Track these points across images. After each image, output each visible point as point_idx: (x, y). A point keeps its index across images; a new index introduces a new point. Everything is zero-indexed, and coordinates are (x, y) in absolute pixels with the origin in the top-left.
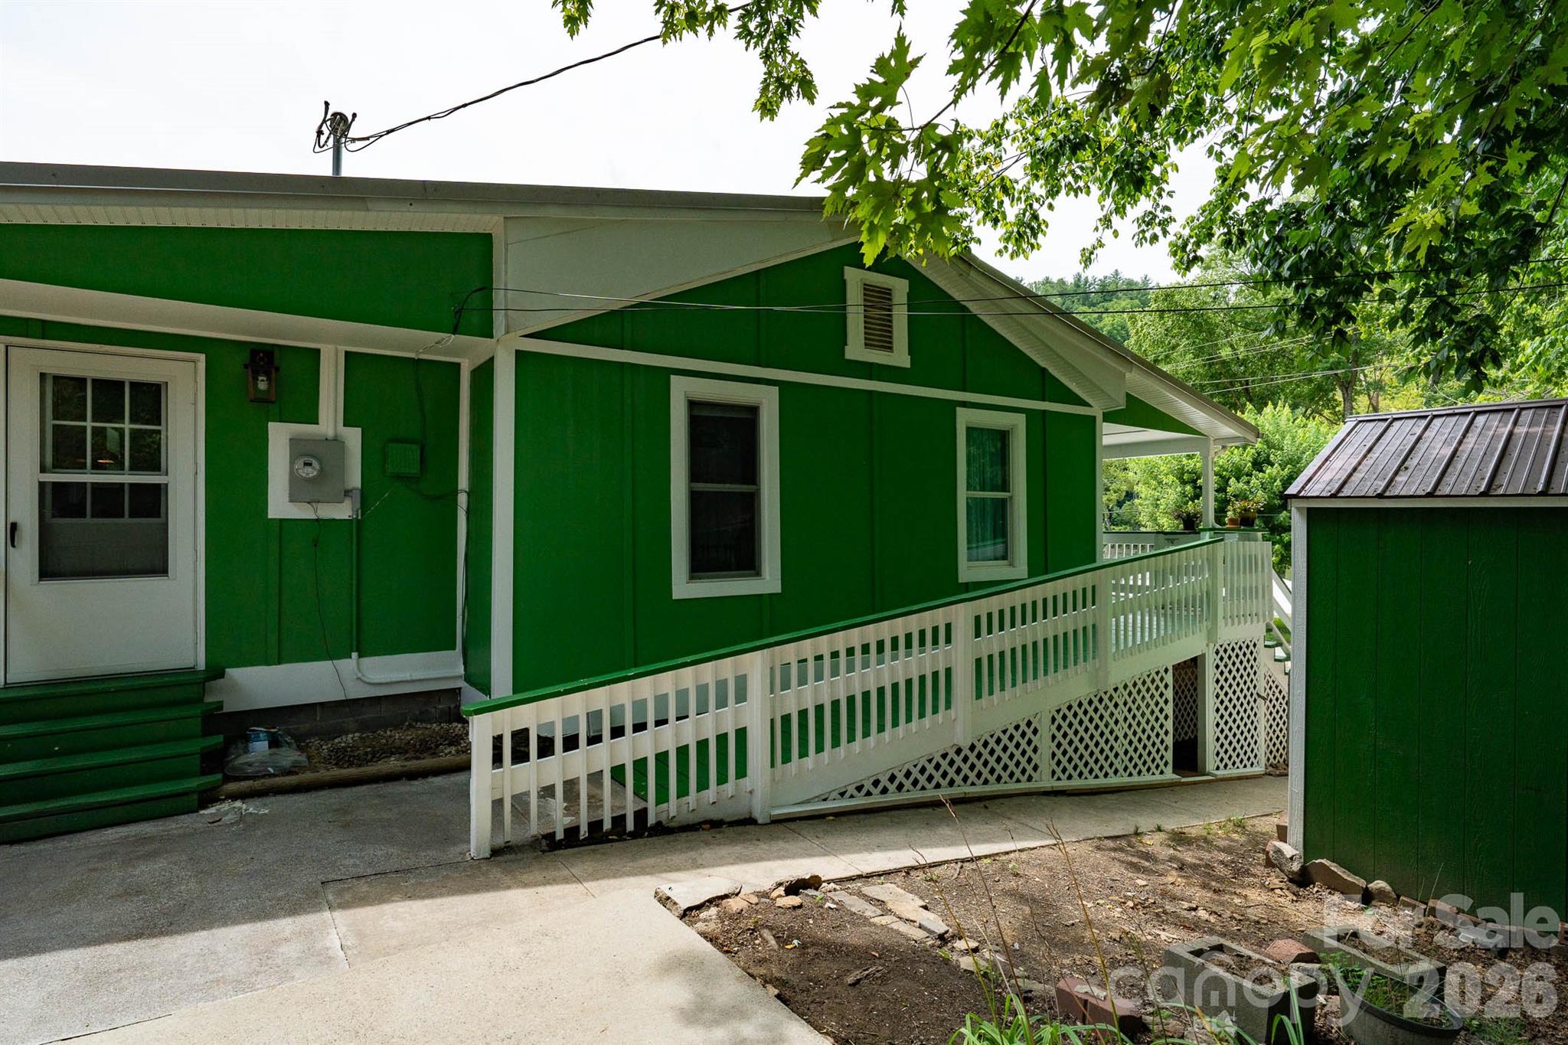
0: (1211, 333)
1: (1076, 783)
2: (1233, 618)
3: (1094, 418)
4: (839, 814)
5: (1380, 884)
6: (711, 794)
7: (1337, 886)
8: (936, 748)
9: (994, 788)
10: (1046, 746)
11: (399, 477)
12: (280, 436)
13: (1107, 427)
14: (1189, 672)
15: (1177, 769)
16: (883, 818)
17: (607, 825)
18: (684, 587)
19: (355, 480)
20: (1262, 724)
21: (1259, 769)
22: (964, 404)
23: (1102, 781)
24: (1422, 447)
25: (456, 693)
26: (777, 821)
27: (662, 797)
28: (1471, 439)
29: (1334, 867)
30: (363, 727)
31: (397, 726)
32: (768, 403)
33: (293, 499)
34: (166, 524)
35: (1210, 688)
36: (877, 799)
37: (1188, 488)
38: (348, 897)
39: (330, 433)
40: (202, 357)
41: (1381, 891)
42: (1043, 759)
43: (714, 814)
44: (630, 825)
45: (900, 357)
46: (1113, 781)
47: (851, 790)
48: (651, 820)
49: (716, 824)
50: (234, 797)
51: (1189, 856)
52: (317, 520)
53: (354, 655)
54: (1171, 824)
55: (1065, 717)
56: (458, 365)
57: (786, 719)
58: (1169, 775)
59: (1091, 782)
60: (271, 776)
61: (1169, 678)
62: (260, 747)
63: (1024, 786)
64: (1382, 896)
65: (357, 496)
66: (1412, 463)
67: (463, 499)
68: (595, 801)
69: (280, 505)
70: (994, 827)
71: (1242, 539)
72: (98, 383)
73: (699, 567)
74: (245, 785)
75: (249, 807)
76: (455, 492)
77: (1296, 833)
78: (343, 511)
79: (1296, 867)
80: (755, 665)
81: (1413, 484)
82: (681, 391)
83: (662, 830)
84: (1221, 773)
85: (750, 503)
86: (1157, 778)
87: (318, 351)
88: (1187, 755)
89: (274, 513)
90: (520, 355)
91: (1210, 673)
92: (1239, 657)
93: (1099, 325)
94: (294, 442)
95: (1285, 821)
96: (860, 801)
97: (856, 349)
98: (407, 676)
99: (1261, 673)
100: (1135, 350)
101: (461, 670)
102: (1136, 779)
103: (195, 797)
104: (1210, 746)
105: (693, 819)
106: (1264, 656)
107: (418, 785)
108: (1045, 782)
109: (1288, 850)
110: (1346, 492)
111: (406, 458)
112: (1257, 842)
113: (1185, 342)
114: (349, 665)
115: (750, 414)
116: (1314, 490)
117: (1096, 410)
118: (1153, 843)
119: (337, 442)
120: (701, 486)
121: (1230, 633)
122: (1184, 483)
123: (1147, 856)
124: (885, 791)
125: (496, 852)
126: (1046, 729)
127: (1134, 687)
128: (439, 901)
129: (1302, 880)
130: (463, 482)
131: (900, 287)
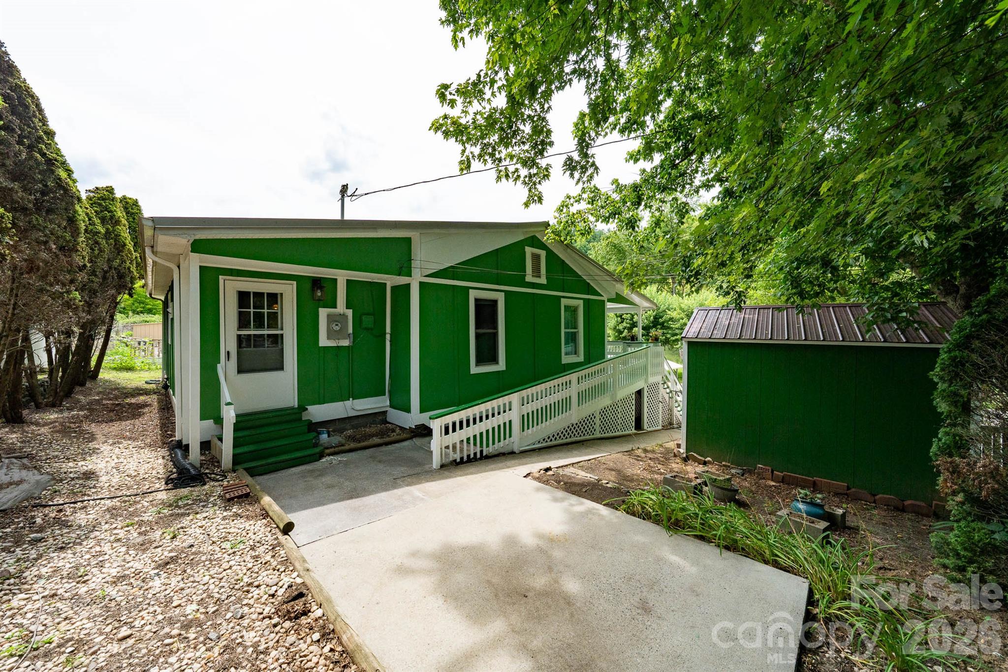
0: (624, 254)
1: (607, 435)
2: (653, 374)
3: (604, 301)
4: (540, 449)
5: (709, 459)
6: (501, 444)
7: (695, 460)
8: (565, 425)
9: (583, 438)
10: (598, 422)
11: (367, 329)
12: (323, 313)
13: (608, 303)
14: (639, 393)
15: (636, 429)
16: (553, 449)
17: (472, 456)
18: (474, 370)
19: (350, 330)
20: (661, 411)
21: (660, 427)
22: (564, 297)
23: (614, 434)
24: (719, 320)
25: (385, 413)
26: (523, 452)
27: (488, 446)
28: (733, 318)
29: (695, 455)
30: (353, 427)
31: (365, 426)
32: (501, 298)
33: (328, 338)
34: (282, 349)
35: (646, 399)
36: (549, 443)
37: (619, 319)
38: (406, 483)
39: (342, 312)
40: (295, 282)
41: (709, 461)
42: (597, 427)
43: (502, 451)
44: (478, 456)
45: (543, 280)
46: (617, 434)
47: (542, 440)
48: (484, 454)
49: (504, 454)
50: (329, 455)
51: (650, 455)
52: (338, 346)
53: (351, 399)
54: (642, 446)
55: (603, 412)
56: (386, 284)
57: (523, 416)
58: (634, 431)
59: (611, 434)
60: (334, 447)
61: (634, 396)
62: (324, 437)
63: (592, 437)
64: (709, 462)
65: (352, 336)
66: (717, 326)
67: (388, 337)
68: (462, 450)
69: (324, 341)
70: (589, 450)
71: (654, 346)
72: (255, 294)
73: (479, 361)
74: (332, 450)
75: (338, 458)
76: (385, 334)
77: (684, 446)
78: (346, 343)
79: (684, 455)
80: (515, 398)
81: (719, 335)
82: (473, 295)
83: (488, 457)
84: (649, 429)
85: (495, 336)
86: (630, 432)
87: (336, 280)
88: (639, 424)
89: (321, 345)
90: (421, 283)
91: (646, 394)
92: (654, 387)
93: (575, 245)
94: (329, 316)
95: (680, 442)
96: (544, 444)
97: (529, 278)
98: (369, 407)
99: (660, 393)
100: (595, 259)
101: (388, 403)
102: (624, 433)
103: (318, 455)
104: (645, 420)
105: (496, 453)
106: (661, 386)
107: (390, 447)
108: (598, 435)
109: (682, 451)
110: (700, 336)
111: (368, 321)
112: (668, 451)
113: (614, 257)
114: (349, 403)
115: (494, 303)
116: (690, 335)
117: (605, 298)
118: (639, 452)
119: (344, 316)
120: (481, 331)
121: (652, 380)
122: (617, 317)
123: (639, 456)
124: (551, 440)
125: (442, 466)
126: (598, 416)
127: (623, 400)
128: (438, 482)
129: (685, 460)
130: (388, 330)
131: (543, 254)
